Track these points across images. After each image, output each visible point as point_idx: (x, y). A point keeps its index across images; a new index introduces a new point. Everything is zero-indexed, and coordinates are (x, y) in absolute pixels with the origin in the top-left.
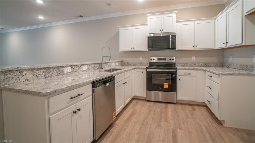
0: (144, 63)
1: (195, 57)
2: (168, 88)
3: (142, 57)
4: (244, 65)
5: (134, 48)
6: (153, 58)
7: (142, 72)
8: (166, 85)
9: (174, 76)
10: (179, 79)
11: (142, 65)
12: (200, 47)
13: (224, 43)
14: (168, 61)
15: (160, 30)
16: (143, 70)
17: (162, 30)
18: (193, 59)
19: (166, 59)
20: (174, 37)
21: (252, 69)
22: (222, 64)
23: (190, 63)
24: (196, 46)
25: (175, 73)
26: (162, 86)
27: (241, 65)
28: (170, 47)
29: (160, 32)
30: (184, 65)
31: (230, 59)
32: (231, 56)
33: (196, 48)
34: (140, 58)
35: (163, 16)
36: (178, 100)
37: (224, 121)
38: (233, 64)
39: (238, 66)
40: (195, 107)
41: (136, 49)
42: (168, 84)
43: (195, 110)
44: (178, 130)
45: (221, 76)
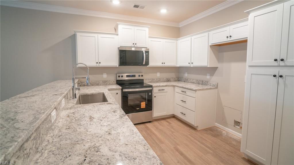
0: (109, 81)
1: (160, 73)
2: (145, 107)
3: (107, 74)
4: (200, 80)
5: (100, 63)
6: (121, 75)
7: (117, 94)
8: (143, 105)
9: (150, 94)
10: (155, 97)
11: (107, 83)
12: (167, 64)
13: (189, 63)
14: (137, 78)
15: (133, 44)
16: (117, 91)
17: (136, 44)
18: (158, 75)
19: (135, 75)
20: (147, 52)
21: (207, 83)
22: (178, 78)
23: (156, 79)
24: (164, 63)
25: (151, 91)
26: (139, 106)
27: (197, 80)
28: (144, 63)
29: (133, 46)
30: (151, 81)
31: (186, 75)
32: (187, 73)
33: (163, 64)
34: (104, 75)
35: (136, 28)
36: (155, 117)
37: (197, 126)
38: (189, 79)
39: (194, 81)
40: (168, 120)
41: (103, 64)
42: (145, 103)
43: (171, 123)
44: (178, 147)
45: (197, 91)
